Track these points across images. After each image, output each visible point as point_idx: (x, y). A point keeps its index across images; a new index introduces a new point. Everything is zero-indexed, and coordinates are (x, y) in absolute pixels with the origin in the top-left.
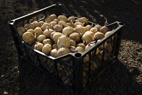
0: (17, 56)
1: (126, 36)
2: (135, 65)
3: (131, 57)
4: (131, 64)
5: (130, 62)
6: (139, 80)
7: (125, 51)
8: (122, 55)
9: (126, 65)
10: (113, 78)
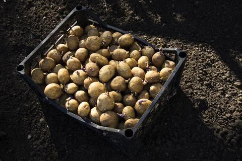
0: (38, 99)
1: (193, 35)
2: (203, 95)
3: (198, 80)
4: (197, 93)
5: (196, 89)
6: (205, 118)
7: (189, 69)
8: (186, 77)
9: (191, 97)
10: (173, 121)
